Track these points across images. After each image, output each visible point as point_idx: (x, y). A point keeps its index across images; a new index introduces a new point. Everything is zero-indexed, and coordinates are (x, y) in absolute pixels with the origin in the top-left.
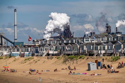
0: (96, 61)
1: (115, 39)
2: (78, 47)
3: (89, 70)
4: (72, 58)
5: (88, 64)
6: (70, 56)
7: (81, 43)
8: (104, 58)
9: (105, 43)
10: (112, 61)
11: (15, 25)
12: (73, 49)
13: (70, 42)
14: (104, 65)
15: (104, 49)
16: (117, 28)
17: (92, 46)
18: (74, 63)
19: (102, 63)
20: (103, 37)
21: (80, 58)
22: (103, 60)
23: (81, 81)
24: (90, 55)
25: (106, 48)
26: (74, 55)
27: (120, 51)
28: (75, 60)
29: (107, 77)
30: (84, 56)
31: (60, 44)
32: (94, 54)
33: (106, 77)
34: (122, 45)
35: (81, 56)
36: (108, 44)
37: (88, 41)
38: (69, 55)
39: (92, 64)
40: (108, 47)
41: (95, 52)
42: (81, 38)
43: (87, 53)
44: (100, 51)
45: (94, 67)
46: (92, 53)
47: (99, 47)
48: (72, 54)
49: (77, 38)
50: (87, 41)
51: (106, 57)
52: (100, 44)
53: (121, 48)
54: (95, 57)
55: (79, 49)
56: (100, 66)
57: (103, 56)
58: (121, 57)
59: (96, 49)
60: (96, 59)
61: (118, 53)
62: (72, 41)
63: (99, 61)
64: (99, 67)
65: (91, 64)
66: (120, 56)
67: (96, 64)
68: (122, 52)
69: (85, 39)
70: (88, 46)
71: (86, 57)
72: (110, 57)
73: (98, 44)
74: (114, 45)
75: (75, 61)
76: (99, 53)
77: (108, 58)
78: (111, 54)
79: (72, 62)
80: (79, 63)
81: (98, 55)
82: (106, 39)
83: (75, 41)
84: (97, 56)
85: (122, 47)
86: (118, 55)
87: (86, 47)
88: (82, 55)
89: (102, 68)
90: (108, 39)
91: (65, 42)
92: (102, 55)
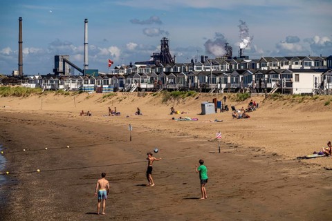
0: (214, 101)
1: (242, 67)
2: (186, 77)
3: (203, 113)
4: (177, 96)
5: (202, 105)
6: (172, 92)
7: (190, 73)
8: (227, 96)
9: (226, 72)
10: (237, 101)
11: (85, 44)
12: (178, 81)
13: (172, 70)
14: (226, 107)
15: (226, 82)
16: (241, 50)
17: (207, 78)
18: (179, 102)
19: (223, 102)
20: (223, 63)
21: (189, 95)
22: (225, 98)
23: (193, 130)
24: (204, 91)
25: (229, 81)
26: (180, 91)
27: (250, 84)
28: (180, 98)
29: (233, 124)
30: (194, 92)
31: (158, 74)
32: (211, 89)
33: (230, 125)
34: (254, 76)
35: (190, 91)
36: (232, 74)
37: (201, 69)
38: (171, 90)
39: (209, 104)
40: (232, 79)
41: (212, 86)
42: (189, 65)
43: (199, 87)
44: (219, 85)
45: (210, 108)
46: (207, 88)
47: (218, 79)
48: (176, 89)
49: (182, 64)
50: (198, 69)
51: (229, 94)
52: (220, 74)
53: (251, 80)
54: (212, 93)
55: (188, 82)
56: (219, 107)
57: (225, 92)
58: (253, 94)
59: (214, 81)
60: (214, 98)
61: (248, 89)
62: (175, 69)
63: (218, 100)
64: (219, 110)
65: (206, 105)
66: (250, 92)
67: (213, 104)
68: (254, 87)
69: (195, 66)
70: (201, 77)
71: (198, 94)
72: (236, 94)
73: (216, 74)
74: (241, 77)
75: (181, 100)
76: (219, 87)
77: (232, 95)
78: (237, 90)
79: (176, 102)
80: (187, 103)
81: (217, 90)
82: (227, 66)
83: (181, 69)
84: (214, 92)
85: (254, 79)
86: (248, 91)
87: (198, 79)
88: (191, 89)
89: (222, 110)
90: (231, 67)
91: (164, 70)
92: (222, 92)
